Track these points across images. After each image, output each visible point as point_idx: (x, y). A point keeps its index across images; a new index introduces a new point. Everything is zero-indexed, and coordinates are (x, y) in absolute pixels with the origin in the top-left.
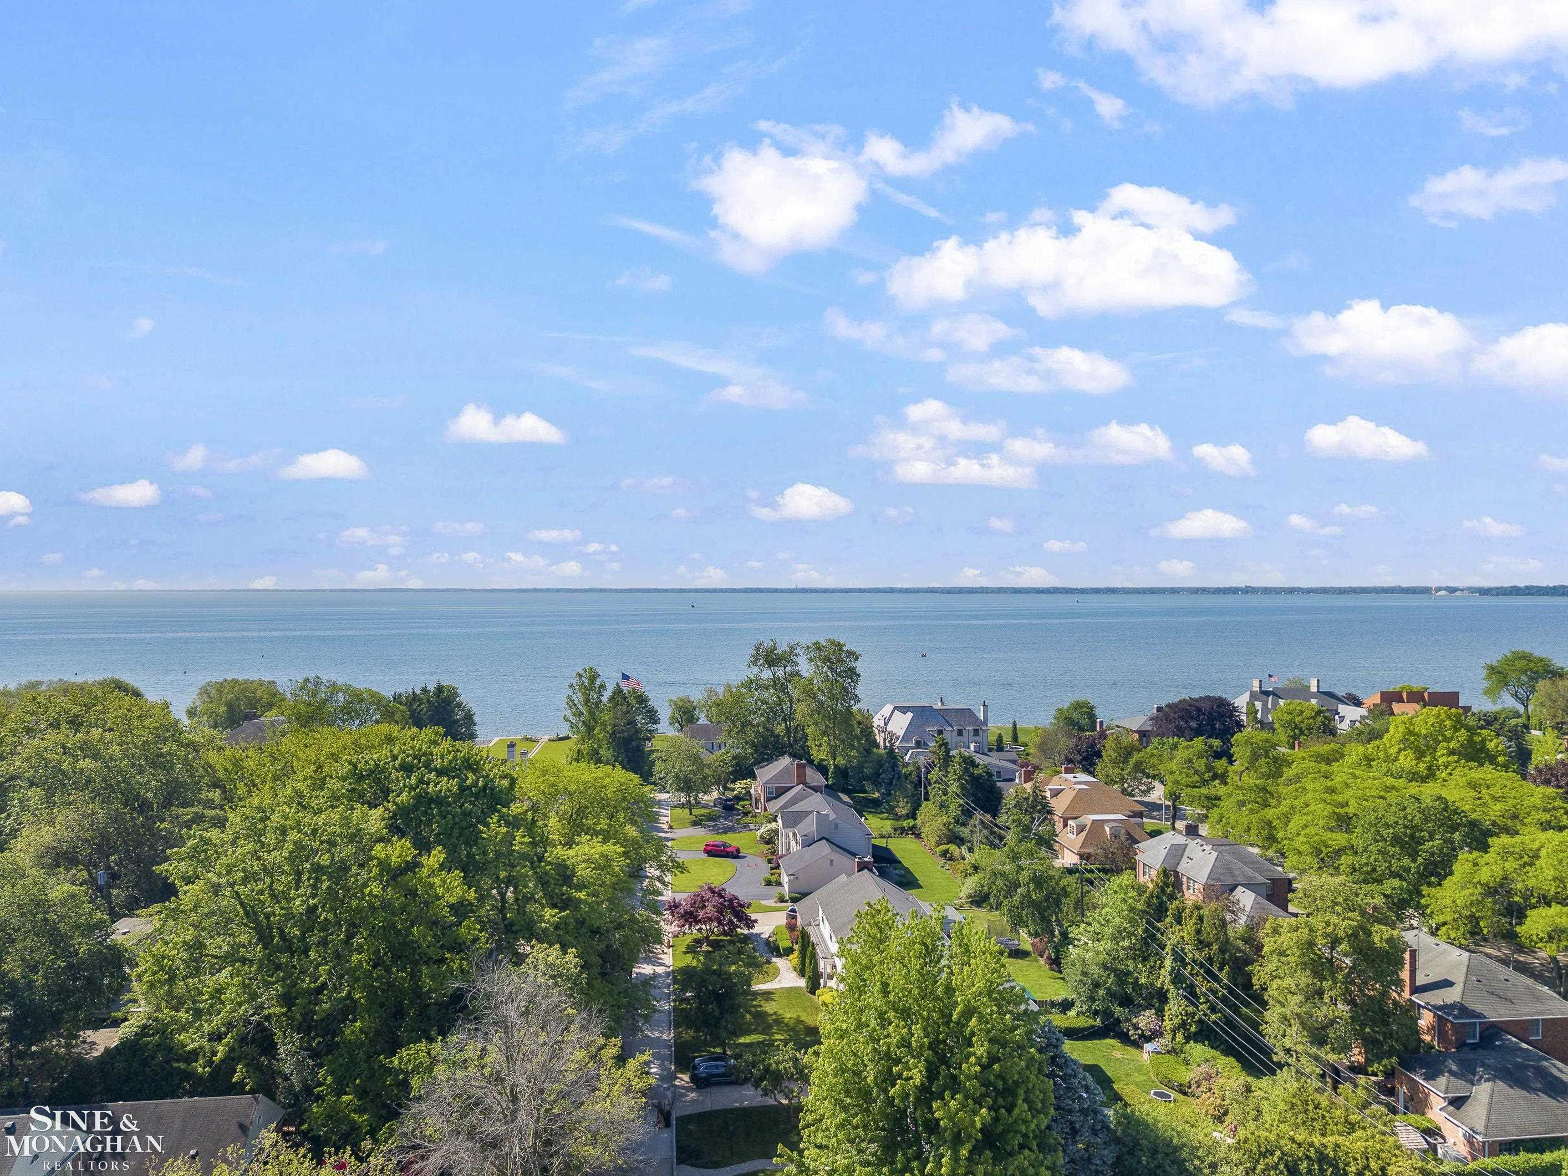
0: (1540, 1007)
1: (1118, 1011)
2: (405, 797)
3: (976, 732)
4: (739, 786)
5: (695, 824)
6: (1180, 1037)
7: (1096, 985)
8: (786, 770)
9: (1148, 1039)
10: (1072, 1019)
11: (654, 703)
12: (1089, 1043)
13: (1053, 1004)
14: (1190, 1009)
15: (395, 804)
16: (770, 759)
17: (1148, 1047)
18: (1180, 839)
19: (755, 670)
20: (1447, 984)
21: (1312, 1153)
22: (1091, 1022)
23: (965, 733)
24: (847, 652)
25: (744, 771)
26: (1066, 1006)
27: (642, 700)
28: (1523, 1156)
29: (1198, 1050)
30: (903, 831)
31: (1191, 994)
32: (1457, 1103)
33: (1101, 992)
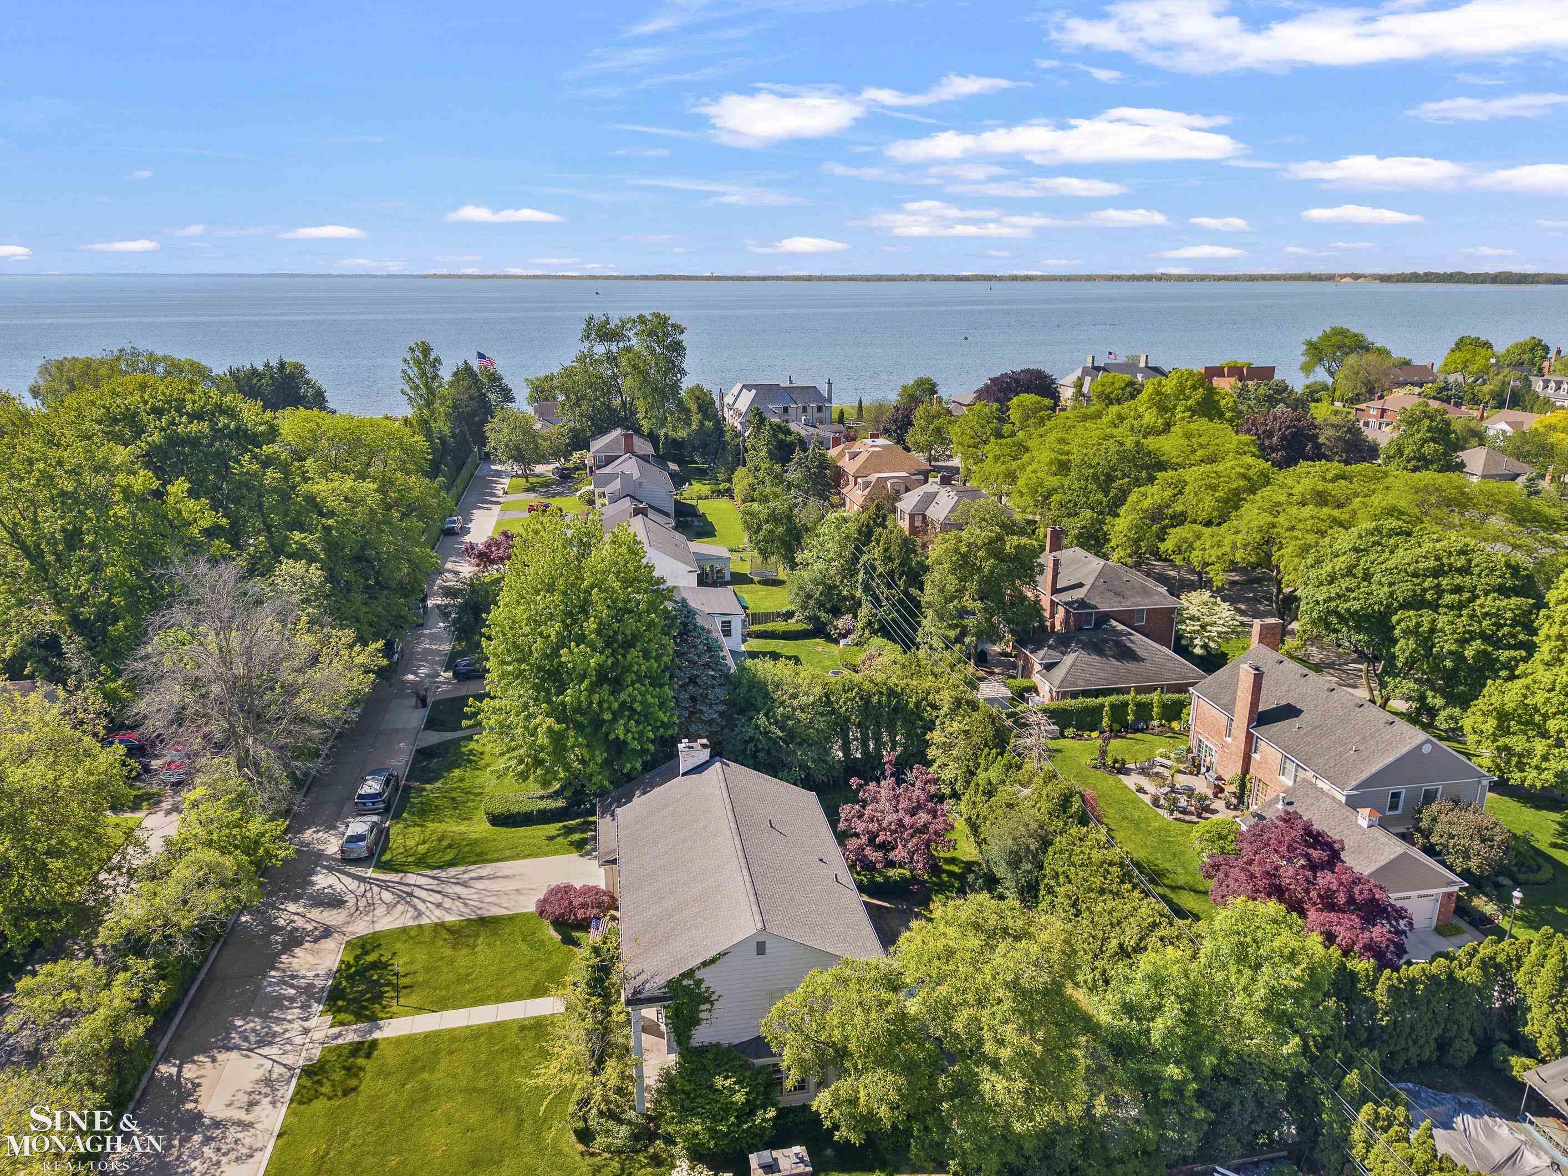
0: (1147, 600)
1: (823, 616)
2: (156, 438)
3: (820, 409)
4: (576, 455)
5: (528, 490)
6: (867, 632)
7: (809, 596)
8: (615, 441)
9: (845, 636)
10: (793, 625)
11: (507, 381)
12: (800, 642)
13: (778, 615)
14: (874, 611)
15: (147, 443)
16: (603, 431)
17: (842, 642)
18: (935, 488)
19: (587, 344)
20: (1080, 585)
21: (884, 690)
22: (805, 626)
23: (809, 410)
24: (673, 326)
25: (580, 442)
26: (789, 615)
27: (495, 378)
28: (1081, 699)
29: (878, 641)
30: (719, 493)
31: (877, 601)
32: (1049, 667)
33: (812, 602)
